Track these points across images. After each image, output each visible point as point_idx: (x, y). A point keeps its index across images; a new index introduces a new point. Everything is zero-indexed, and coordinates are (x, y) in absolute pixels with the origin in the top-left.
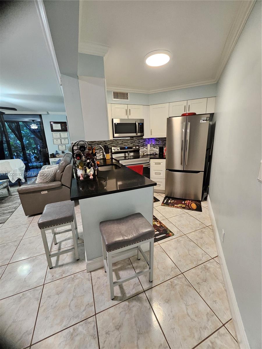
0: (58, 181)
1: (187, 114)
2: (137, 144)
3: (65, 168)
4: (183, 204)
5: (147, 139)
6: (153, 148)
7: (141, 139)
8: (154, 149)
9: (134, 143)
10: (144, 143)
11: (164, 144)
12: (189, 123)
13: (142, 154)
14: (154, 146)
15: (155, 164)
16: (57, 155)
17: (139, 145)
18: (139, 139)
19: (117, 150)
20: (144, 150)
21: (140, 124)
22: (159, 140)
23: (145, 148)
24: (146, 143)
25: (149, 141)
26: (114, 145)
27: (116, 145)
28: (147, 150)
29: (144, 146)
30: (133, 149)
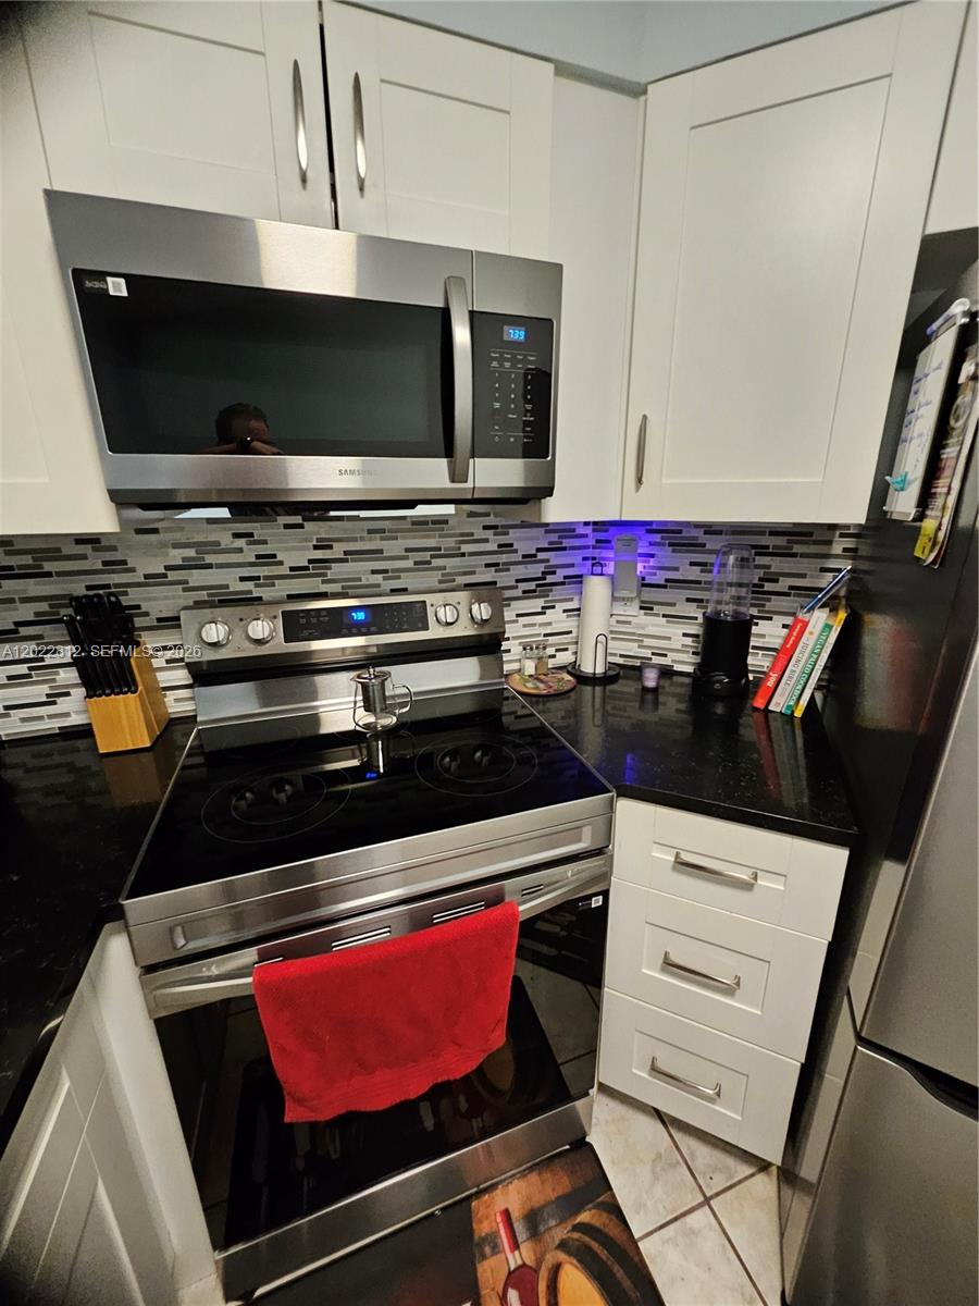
6: (633, 608)
7: (524, 525)
8: (642, 618)
9: (450, 563)
10: (554, 558)
11: (757, 589)
13: (530, 667)
14: (650, 595)
17: (504, 579)
18: (503, 527)
19: (247, 644)
20: (554, 625)
21: (505, 328)
22: (704, 545)
23: (565, 611)
24: (572, 565)
25: (597, 541)
26: (227, 587)
27: (242, 579)
28: (576, 623)
29: (554, 588)
30: (434, 632)
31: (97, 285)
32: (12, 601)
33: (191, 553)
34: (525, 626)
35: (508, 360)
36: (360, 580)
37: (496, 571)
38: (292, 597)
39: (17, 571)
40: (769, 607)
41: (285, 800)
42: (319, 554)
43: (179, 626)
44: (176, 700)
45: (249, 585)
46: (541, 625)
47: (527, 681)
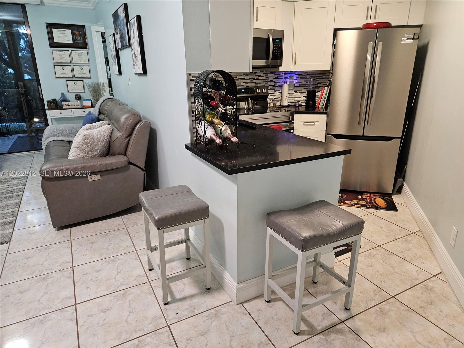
0: (118, 155)
1: (375, 25)
2: (263, 84)
3: (133, 129)
4: (361, 200)
6: (293, 92)
7: (271, 73)
8: (295, 94)
9: (257, 81)
10: (276, 81)
11: (317, 86)
12: (380, 44)
13: (272, 105)
14: (296, 88)
15: (304, 125)
16: (64, 104)
17: (267, 85)
18: (267, 74)
20: (276, 96)
21: (277, 40)
22: (307, 77)
23: (278, 93)
24: (280, 83)
25: (285, 77)
28: (281, 96)
29: (276, 87)
30: (256, 94)
34: (271, 96)
35: (276, 45)
37: (265, 83)
40: (319, 89)
46: (274, 96)
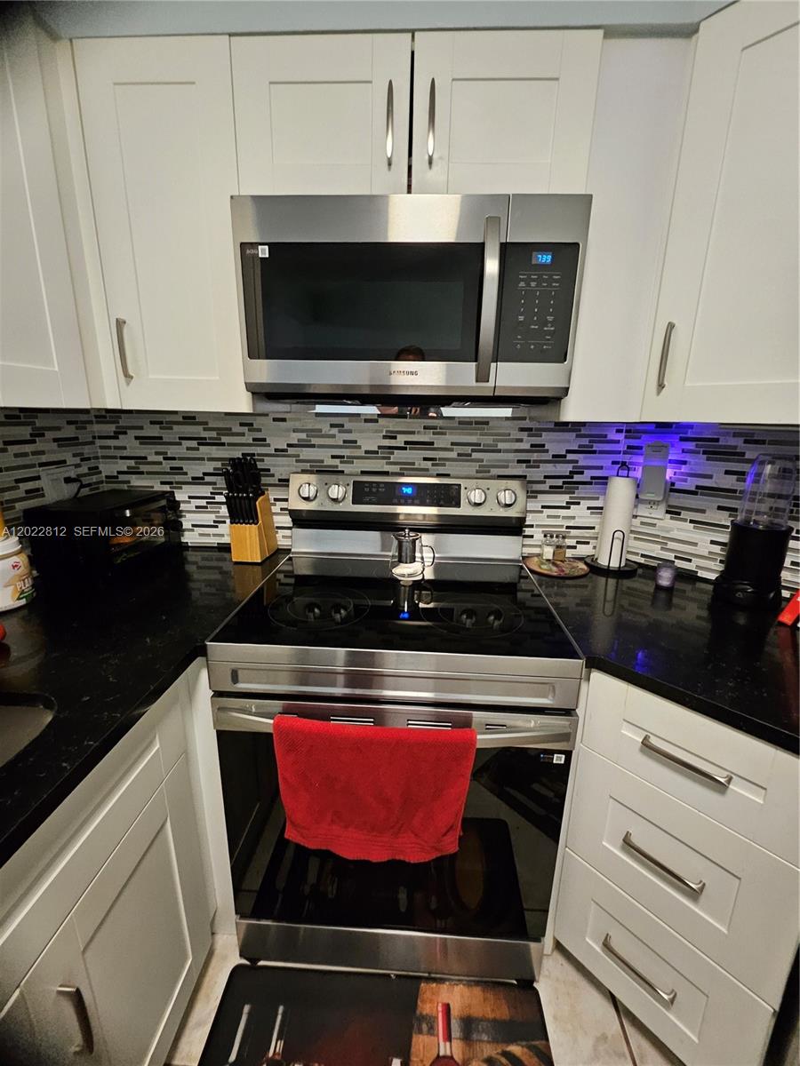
5: (620, 427)
6: (659, 512)
7: (552, 425)
8: (668, 521)
9: (488, 457)
10: (582, 460)
13: (548, 552)
14: (677, 500)
17: (535, 474)
18: (537, 429)
19: (327, 501)
20: (577, 519)
21: (534, 254)
22: (743, 454)
23: (589, 508)
24: (601, 468)
25: (629, 447)
26: (322, 461)
27: (333, 457)
28: (598, 521)
29: (580, 486)
30: (464, 510)
31: (253, 251)
32: (203, 459)
33: (303, 436)
34: (548, 517)
35: (534, 280)
36: (414, 464)
37: (527, 467)
38: (363, 473)
39: (208, 441)
41: (339, 620)
42: (387, 443)
43: (288, 486)
44: (283, 537)
45: (337, 462)
46: (564, 517)
47: (543, 564)
